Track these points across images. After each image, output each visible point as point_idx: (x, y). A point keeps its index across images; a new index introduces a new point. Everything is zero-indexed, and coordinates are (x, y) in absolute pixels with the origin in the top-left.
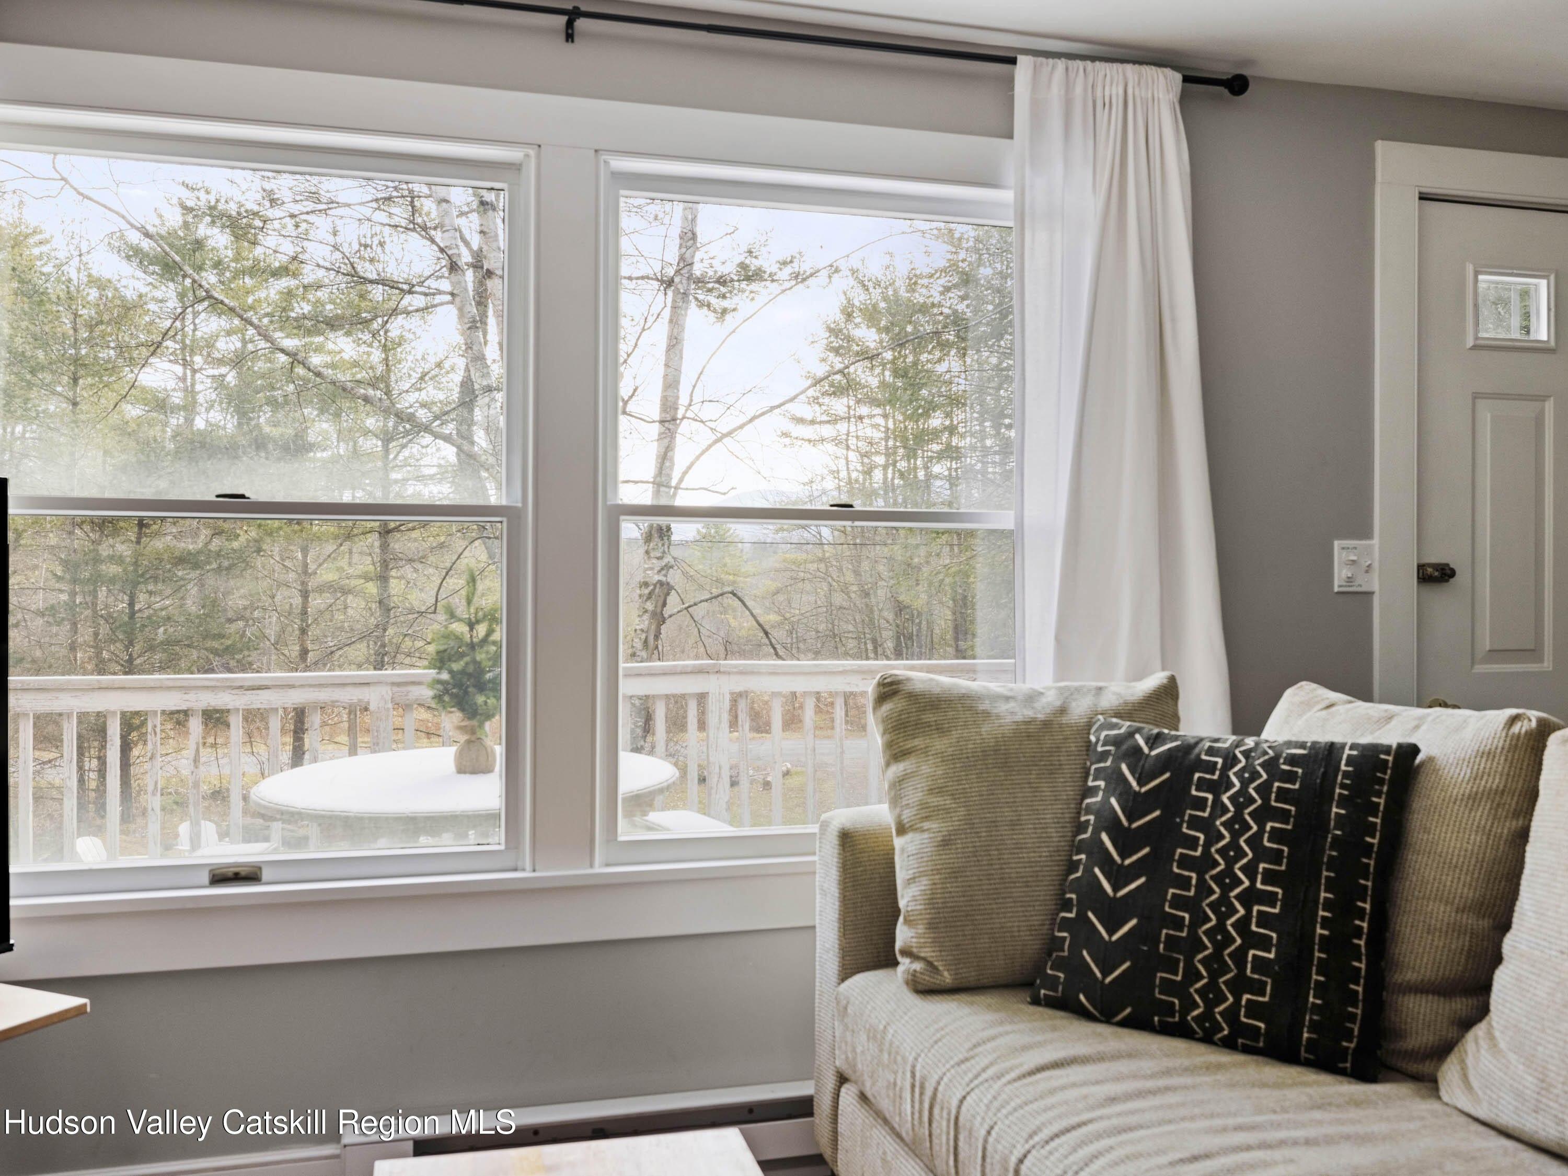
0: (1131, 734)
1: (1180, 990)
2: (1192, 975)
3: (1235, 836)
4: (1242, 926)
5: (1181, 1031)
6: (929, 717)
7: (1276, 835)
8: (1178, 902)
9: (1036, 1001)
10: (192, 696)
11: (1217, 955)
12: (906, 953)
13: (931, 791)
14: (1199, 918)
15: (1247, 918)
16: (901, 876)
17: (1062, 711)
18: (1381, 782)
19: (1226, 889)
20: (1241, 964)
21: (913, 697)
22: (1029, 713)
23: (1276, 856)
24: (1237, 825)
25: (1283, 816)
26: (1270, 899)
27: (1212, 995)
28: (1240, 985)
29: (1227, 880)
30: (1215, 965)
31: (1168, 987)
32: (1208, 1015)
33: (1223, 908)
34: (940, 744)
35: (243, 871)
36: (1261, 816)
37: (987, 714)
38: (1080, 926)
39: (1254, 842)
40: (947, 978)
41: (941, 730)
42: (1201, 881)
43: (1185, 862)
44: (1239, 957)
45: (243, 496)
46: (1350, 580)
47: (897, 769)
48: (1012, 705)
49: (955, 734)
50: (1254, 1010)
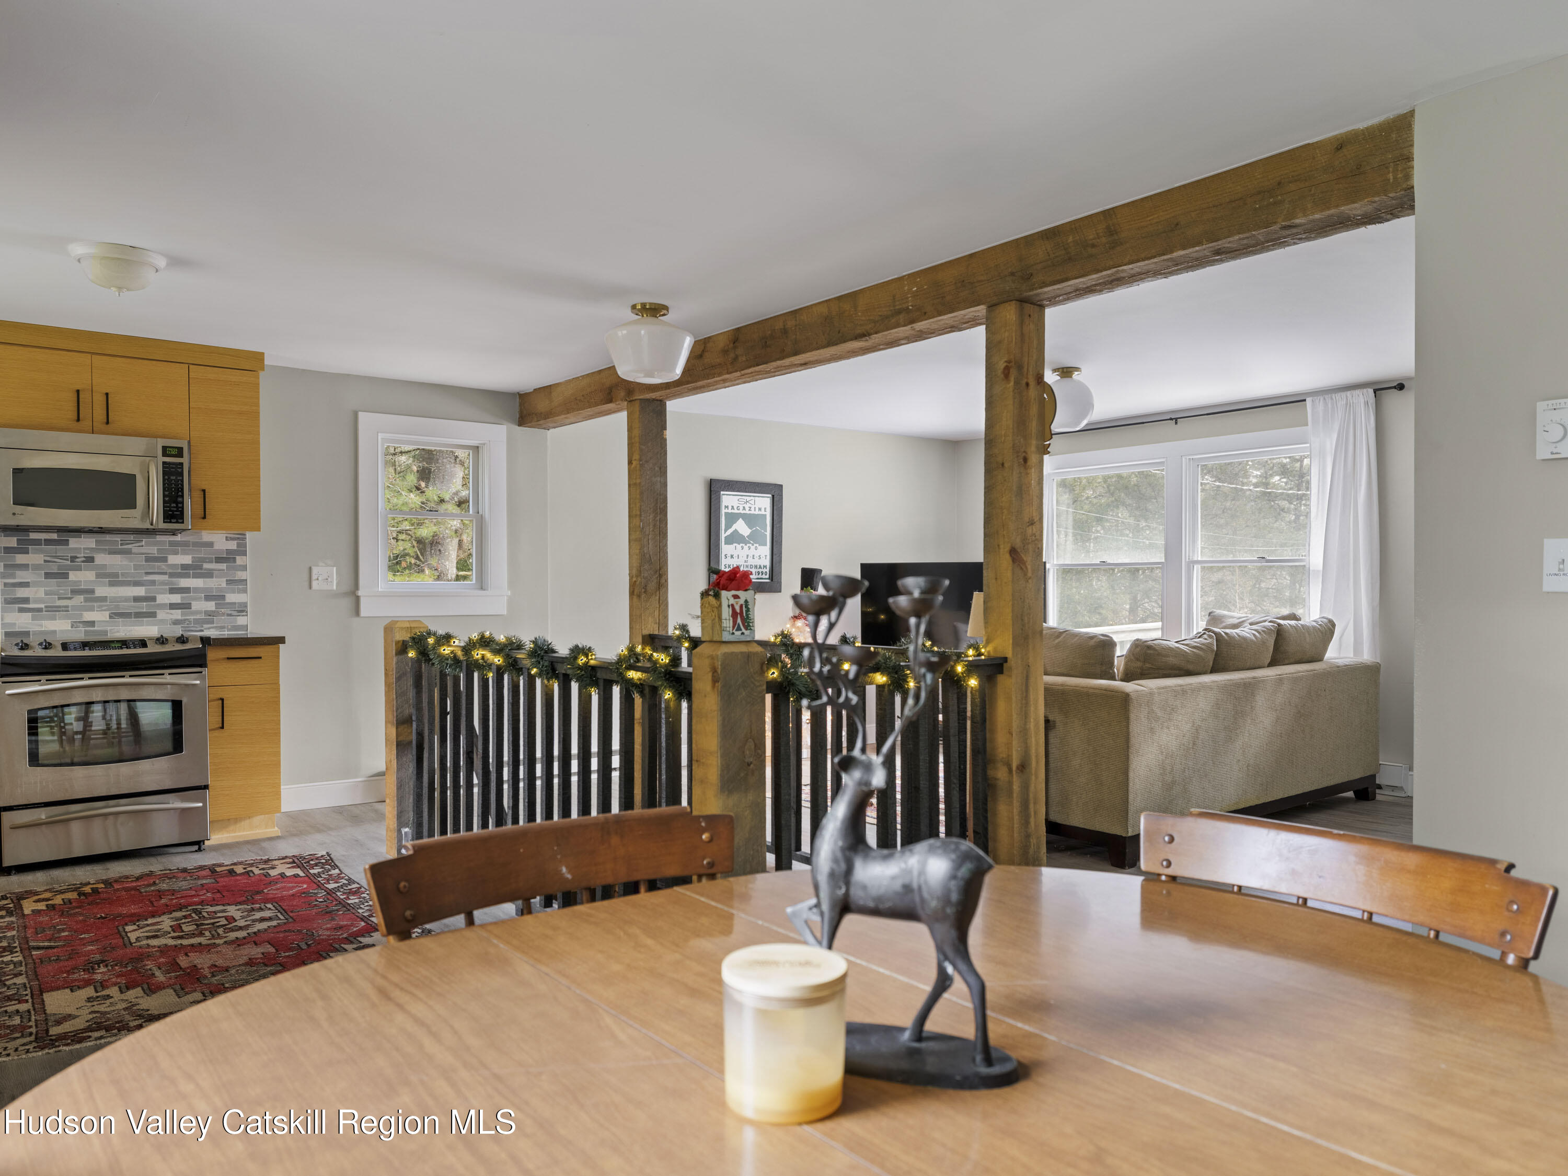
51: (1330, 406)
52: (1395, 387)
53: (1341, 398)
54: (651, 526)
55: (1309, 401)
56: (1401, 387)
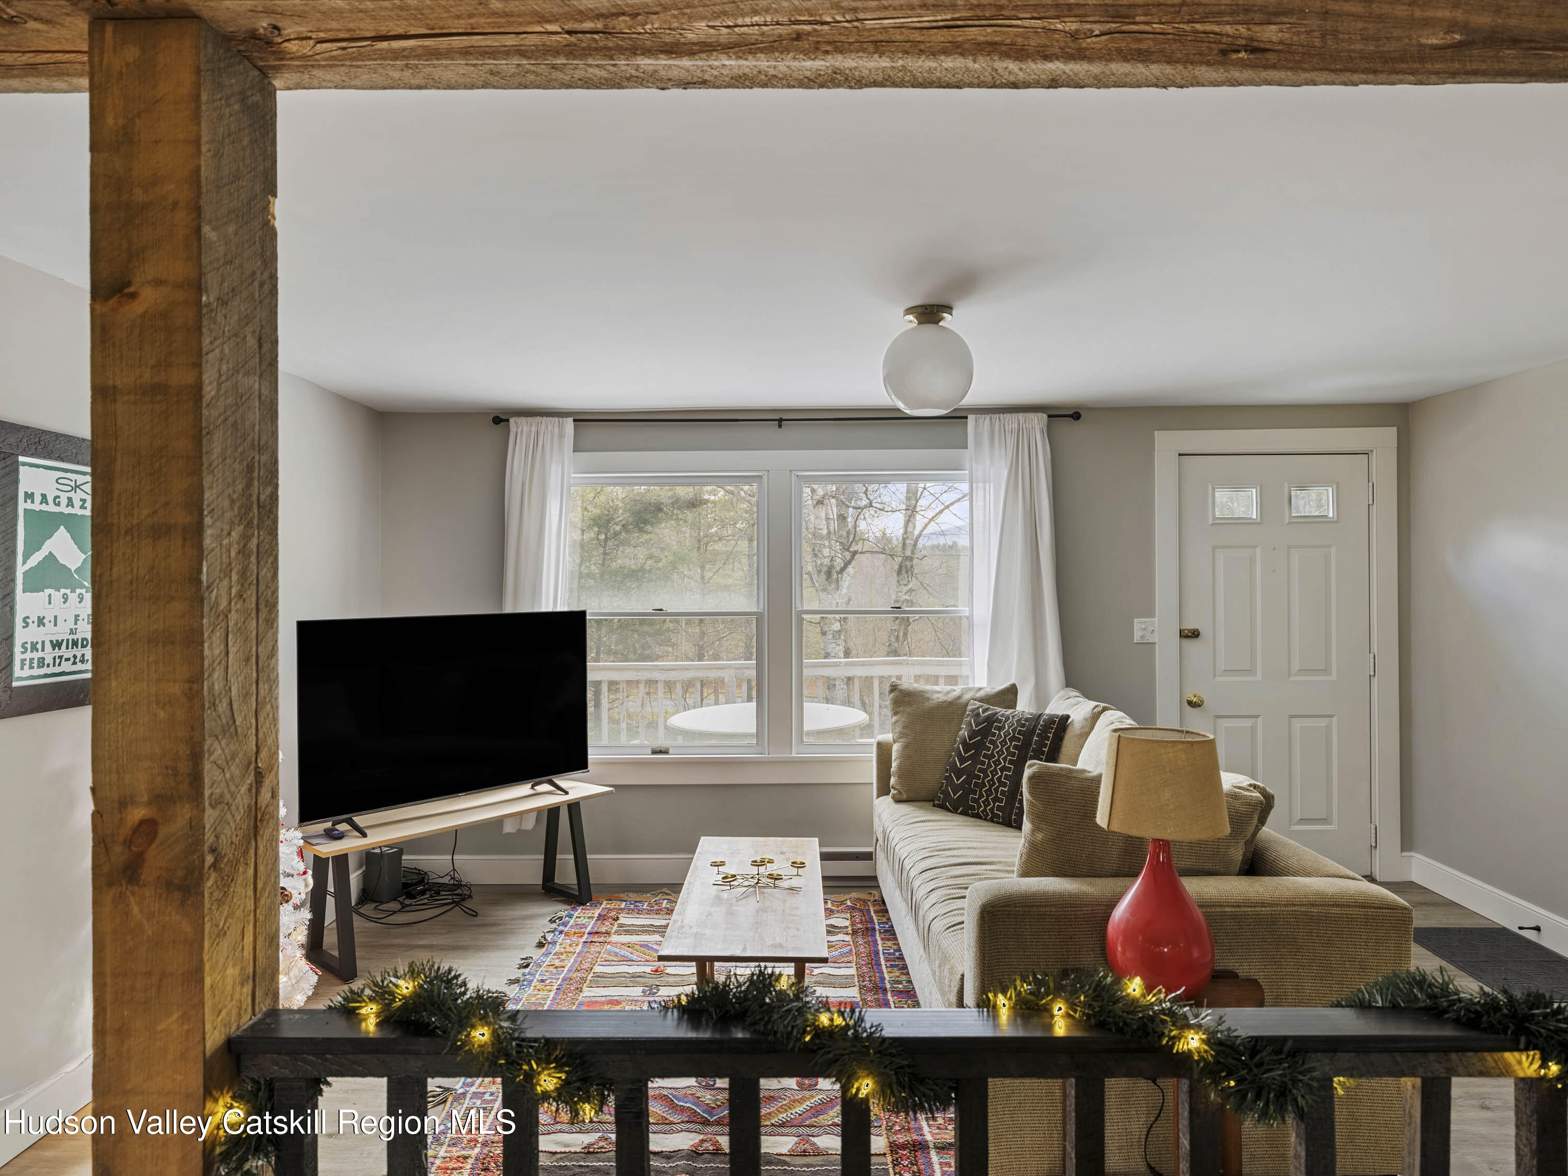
0: (978, 708)
1: (976, 801)
2: (981, 796)
3: (1003, 747)
4: (999, 779)
5: (977, 816)
6: (906, 699)
7: (1015, 747)
8: (980, 770)
9: (934, 806)
10: (640, 674)
11: (990, 789)
12: (893, 788)
13: (904, 728)
14: (986, 776)
15: (1001, 777)
16: (893, 758)
17: (959, 697)
18: (1052, 728)
19: (996, 766)
20: (997, 792)
21: (901, 691)
22: (945, 698)
23: (1013, 754)
24: (1004, 743)
25: (1018, 740)
26: (1009, 769)
27: (986, 803)
28: (996, 799)
29: (997, 763)
30: (989, 792)
31: (974, 800)
32: (985, 810)
33: (994, 772)
34: (909, 709)
35: (663, 750)
36: (1011, 740)
37: (928, 699)
38: (948, 778)
39: (1007, 749)
40: (905, 796)
41: (910, 705)
42: (989, 762)
43: (985, 756)
44: (996, 790)
45: (661, 610)
46: (1142, 637)
47: (895, 718)
48: (938, 696)
49: (914, 706)
50: (999, 808)
51: (997, 427)
52: (1071, 416)
53: (1012, 421)
54: (235, 577)
55: (971, 418)
56: (1076, 416)
